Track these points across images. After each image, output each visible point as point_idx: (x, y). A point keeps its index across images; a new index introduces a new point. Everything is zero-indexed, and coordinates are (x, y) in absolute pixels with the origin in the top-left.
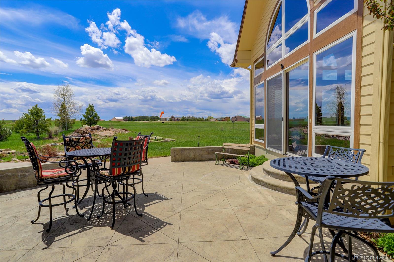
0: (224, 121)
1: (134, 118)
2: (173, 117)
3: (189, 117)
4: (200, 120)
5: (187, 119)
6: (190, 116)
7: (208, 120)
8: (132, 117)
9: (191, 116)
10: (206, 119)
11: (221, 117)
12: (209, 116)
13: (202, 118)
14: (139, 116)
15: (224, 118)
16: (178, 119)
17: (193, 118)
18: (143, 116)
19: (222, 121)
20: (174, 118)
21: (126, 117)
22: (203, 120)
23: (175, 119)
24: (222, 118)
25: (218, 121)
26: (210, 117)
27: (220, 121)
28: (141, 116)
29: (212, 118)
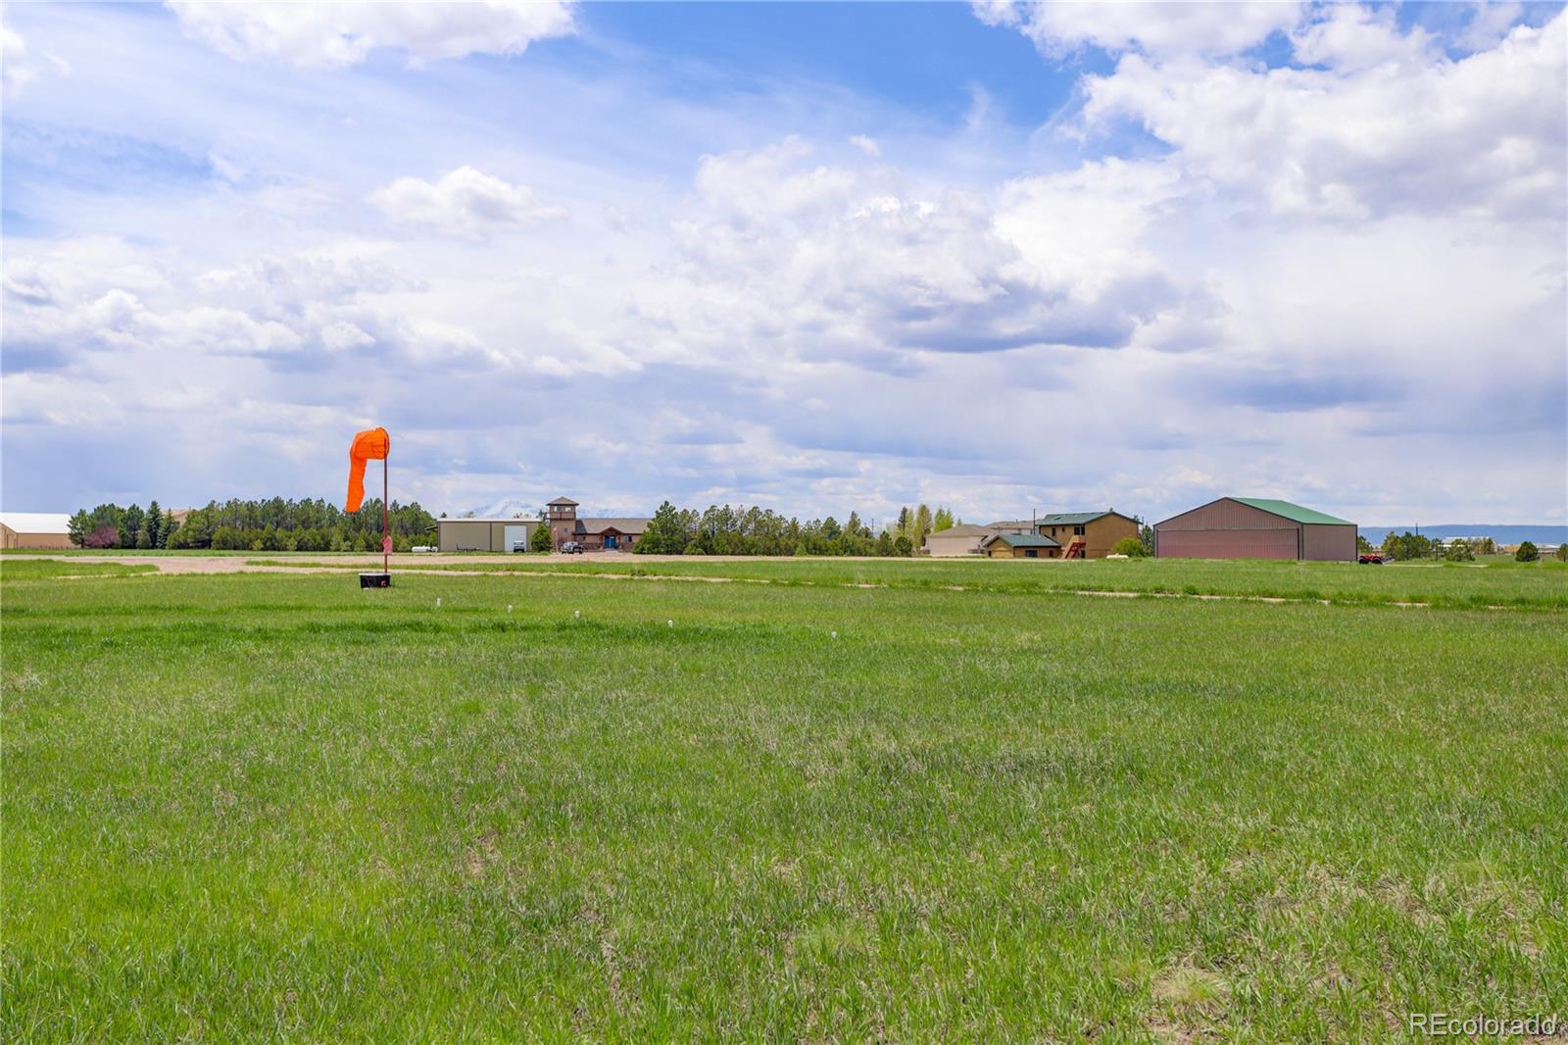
0: (1079, 551)
1: (183, 521)
2: (562, 510)
3: (726, 516)
4: (831, 540)
5: (705, 536)
6: (734, 507)
7: (904, 548)
8: (163, 510)
9: (740, 504)
10: (885, 536)
11: (1041, 516)
12: (914, 509)
13: (854, 523)
14: (233, 506)
15: (1079, 529)
16: (611, 538)
17: (760, 524)
18: (267, 505)
19: (1054, 551)
20: (579, 523)
21: (103, 512)
22: (859, 541)
23: (580, 532)
24: (1054, 528)
25: (1017, 550)
26: (924, 510)
27: (1032, 551)
28: (251, 506)
29: (945, 522)
